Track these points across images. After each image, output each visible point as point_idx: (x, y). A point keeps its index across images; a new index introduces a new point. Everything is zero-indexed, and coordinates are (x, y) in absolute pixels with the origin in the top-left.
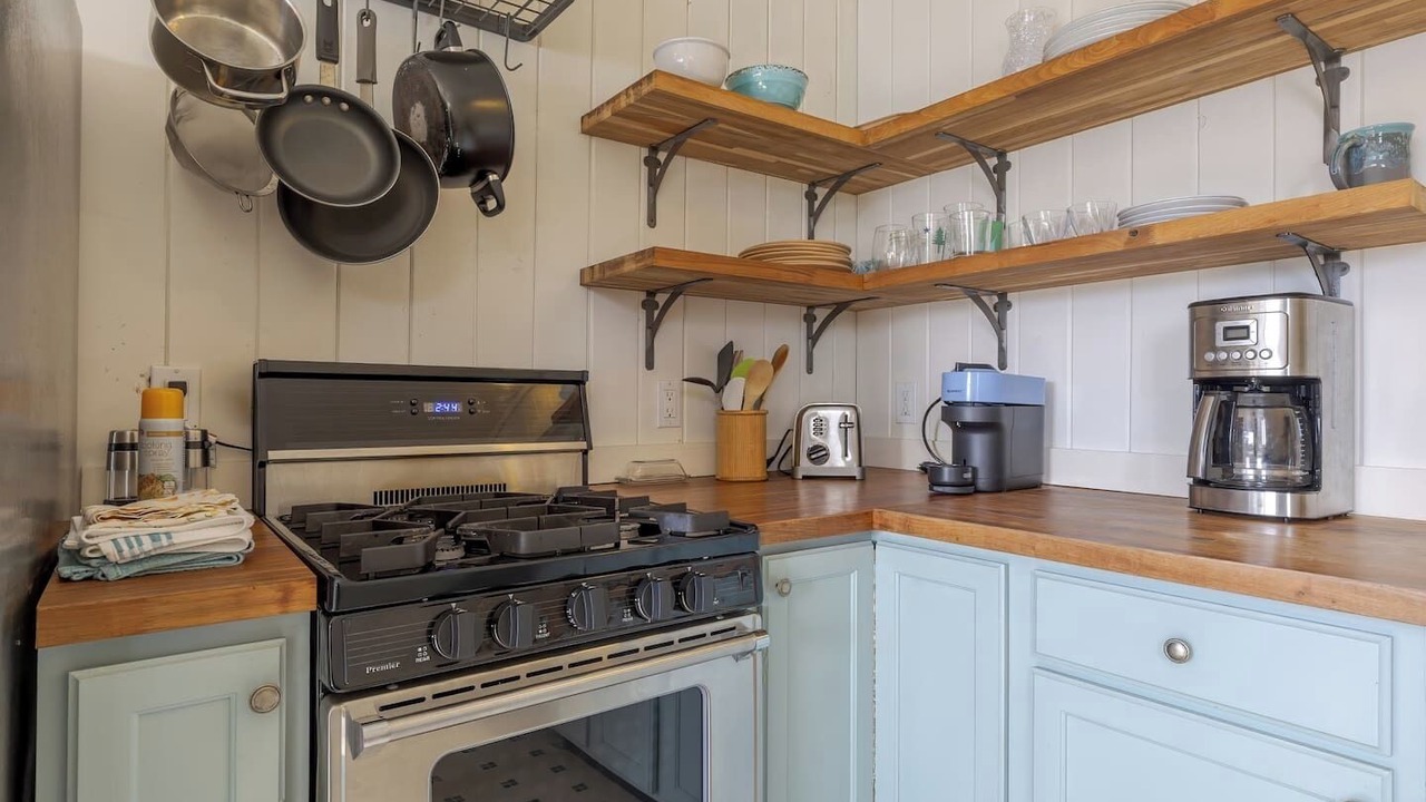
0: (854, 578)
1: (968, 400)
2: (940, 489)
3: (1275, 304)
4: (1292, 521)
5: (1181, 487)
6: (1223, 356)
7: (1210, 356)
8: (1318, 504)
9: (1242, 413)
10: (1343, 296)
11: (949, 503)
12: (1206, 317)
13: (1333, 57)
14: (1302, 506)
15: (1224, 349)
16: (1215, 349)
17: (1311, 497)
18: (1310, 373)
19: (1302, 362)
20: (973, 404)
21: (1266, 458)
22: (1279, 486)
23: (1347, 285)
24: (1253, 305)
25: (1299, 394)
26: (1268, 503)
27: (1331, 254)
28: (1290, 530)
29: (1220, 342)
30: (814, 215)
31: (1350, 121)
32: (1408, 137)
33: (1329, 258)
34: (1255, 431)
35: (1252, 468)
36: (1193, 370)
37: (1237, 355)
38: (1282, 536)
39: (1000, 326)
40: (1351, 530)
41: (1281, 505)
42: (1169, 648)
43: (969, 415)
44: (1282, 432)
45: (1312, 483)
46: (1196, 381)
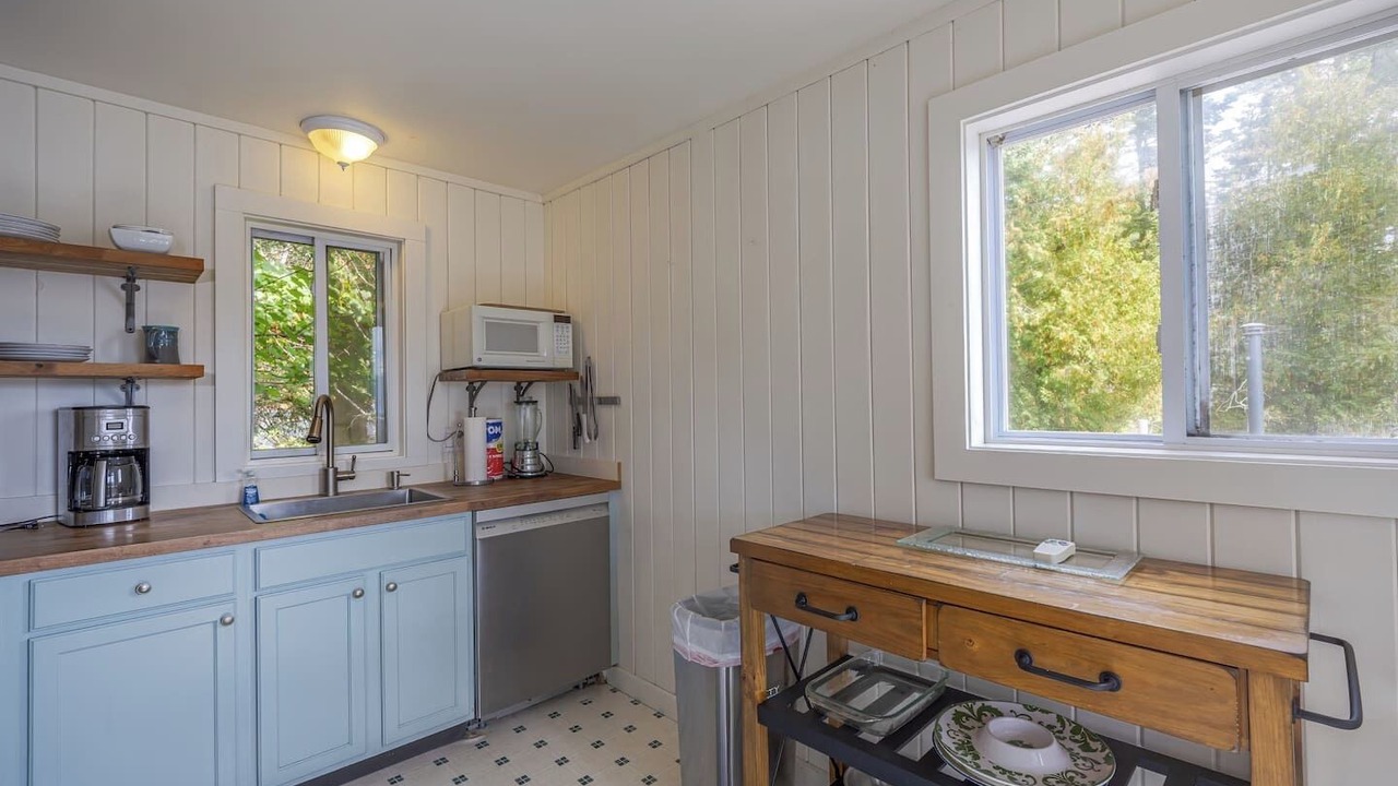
3: (130, 412)
4: (135, 520)
7: (95, 439)
12: (81, 415)
13: (135, 280)
14: (143, 511)
16: (100, 435)
17: (149, 505)
21: (120, 490)
22: (126, 505)
27: (131, 381)
28: (130, 527)
29: (104, 430)
31: (141, 321)
32: (175, 333)
33: (129, 384)
42: (138, 588)
45: (145, 502)
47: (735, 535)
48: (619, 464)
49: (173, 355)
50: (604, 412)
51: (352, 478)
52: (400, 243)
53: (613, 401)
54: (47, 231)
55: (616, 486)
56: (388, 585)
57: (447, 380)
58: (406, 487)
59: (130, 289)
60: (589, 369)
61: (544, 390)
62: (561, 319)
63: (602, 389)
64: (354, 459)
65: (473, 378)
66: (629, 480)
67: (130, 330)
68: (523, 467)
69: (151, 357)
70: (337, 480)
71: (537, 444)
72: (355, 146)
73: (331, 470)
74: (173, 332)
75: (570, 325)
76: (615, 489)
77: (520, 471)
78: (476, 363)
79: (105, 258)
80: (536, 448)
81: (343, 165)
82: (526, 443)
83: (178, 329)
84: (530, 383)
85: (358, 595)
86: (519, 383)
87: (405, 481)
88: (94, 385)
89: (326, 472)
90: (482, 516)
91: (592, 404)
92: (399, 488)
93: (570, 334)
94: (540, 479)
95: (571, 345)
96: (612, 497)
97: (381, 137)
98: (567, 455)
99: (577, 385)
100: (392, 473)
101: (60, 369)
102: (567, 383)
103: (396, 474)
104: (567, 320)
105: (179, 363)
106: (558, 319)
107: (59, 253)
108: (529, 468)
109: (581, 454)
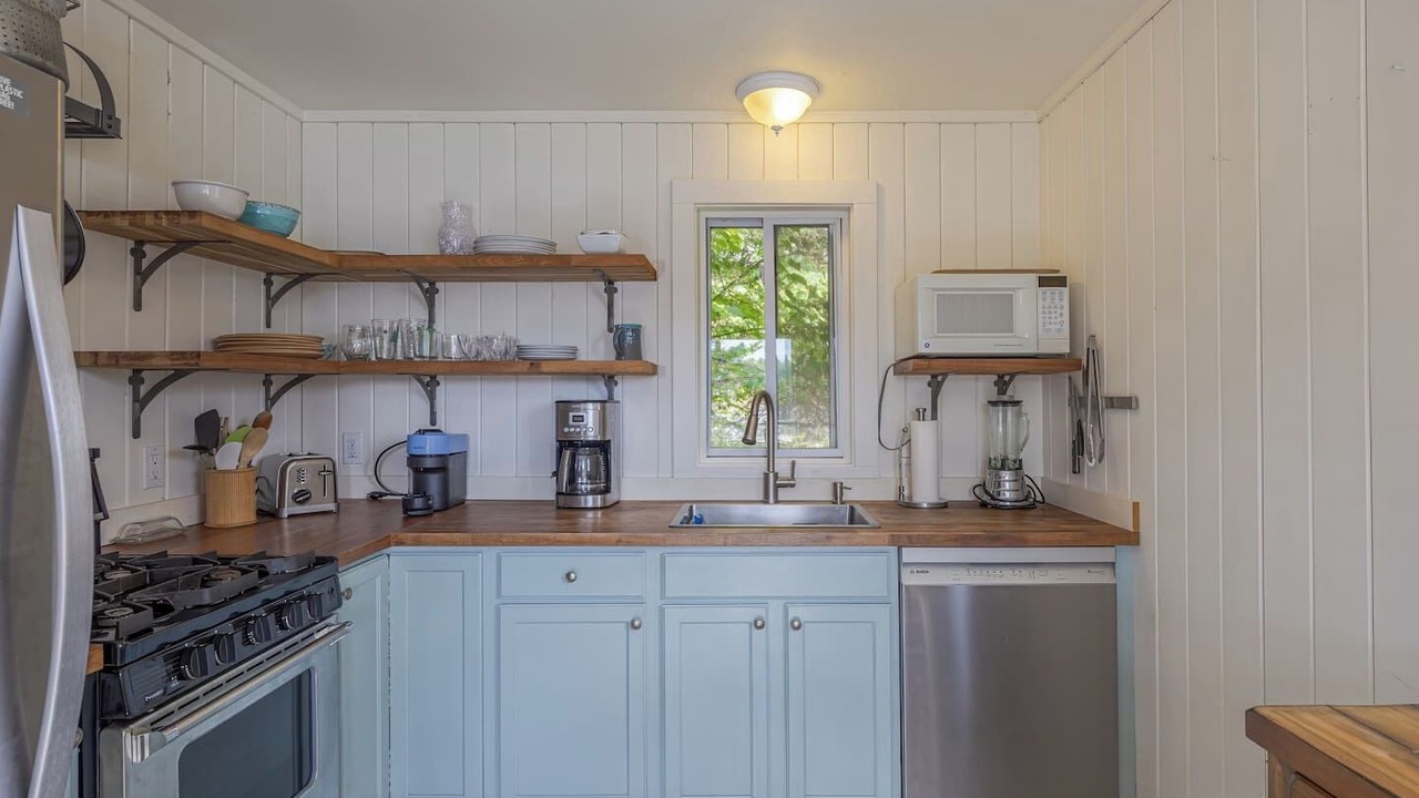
0: (378, 580)
1: (428, 453)
2: (413, 513)
3: (590, 406)
4: (601, 508)
5: (553, 497)
6: (572, 430)
7: (566, 430)
8: (612, 497)
9: (580, 457)
10: (615, 399)
11: (420, 523)
12: (564, 408)
13: (611, 283)
14: (604, 500)
15: (573, 426)
16: (569, 427)
17: (608, 496)
18: (607, 439)
19: (604, 435)
20: (431, 456)
21: (589, 477)
22: (593, 492)
23: (617, 391)
24: (582, 406)
25: (602, 447)
26: (590, 501)
27: (611, 377)
28: (599, 513)
29: (571, 423)
30: (272, 300)
31: (617, 321)
32: (639, 331)
33: (610, 380)
34: (584, 464)
35: (583, 483)
36: (557, 436)
37: (578, 430)
38: (595, 518)
39: (432, 397)
40: (621, 510)
41: (595, 501)
42: (568, 575)
43: (429, 463)
44: (595, 464)
45: (607, 490)
46: (558, 441)
47: (1257, 702)
48: (1136, 506)
49: (637, 353)
50: (1116, 421)
51: (793, 486)
52: (848, 209)
53: (1126, 403)
54: (542, 246)
55: (1131, 538)
56: (792, 622)
57: (902, 373)
58: (848, 502)
59: (611, 291)
60: (1093, 353)
61: (1040, 385)
62: (1052, 280)
63: (1112, 385)
64: (793, 463)
65: (934, 370)
66: (1151, 531)
67: (610, 330)
68: (999, 493)
69: (620, 353)
70: (777, 487)
71: (1021, 461)
72: (785, 104)
73: (771, 474)
74: (637, 330)
75: (1065, 290)
76: (1129, 543)
77: (993, 498)
78: (922, 350)
79: (573, 264)
80: (1018, 467)
81: (777, 129)
82: (1004, 461)
83: (640, 326)
84: (1013, 375)
85: (759, 625)
86: (1001, 377)
87: (848, 496)
88: (588, 380)
89: (766, 476)
90: (910, 554)
91: (1095, 407)
92: (842, 503)
93: (1066, 303)
94: (1023, 512)
95: (1066, 318)
96: (1124, 556)
97: (814, 87)
98: (1068, 482)
99: (1078, 376)
100: (835, 484)
101: (545, 367)
102: (1067, 375)
103: (839, 485)
104: (1061, 282)
105: (641, 359)
106: (1043, 282)
107: (543, 263)
108: (1008, 495)
109: (1085, 483)
